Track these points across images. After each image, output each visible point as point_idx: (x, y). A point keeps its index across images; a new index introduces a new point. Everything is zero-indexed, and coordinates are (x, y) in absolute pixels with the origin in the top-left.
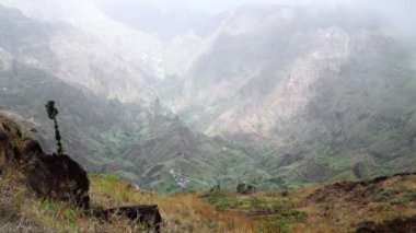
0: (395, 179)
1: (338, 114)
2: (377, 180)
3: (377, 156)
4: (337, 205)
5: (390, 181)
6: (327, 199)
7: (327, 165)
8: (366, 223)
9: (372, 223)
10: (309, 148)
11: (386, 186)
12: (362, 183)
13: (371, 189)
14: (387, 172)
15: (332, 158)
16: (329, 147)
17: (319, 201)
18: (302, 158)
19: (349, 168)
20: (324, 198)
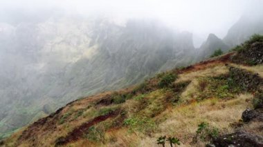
0: (67, 107)
1: (23, 79)
2: (58, 111)
3: (54, 97)
4: (39, 136)
5: (65, 109)
6: (32, 134)
7: (25, 113)
8: (59, 139)
9: (62, 137)
10: (10, 106)
11: (64, 113)
12: (50, 116)
13: (57, 118)
14: (62, 105)
15: (27, 108)
16: (23, 102)
17: (27, 138)
18: (7, 115)
19: (40, 111)
20: (29, 134)
